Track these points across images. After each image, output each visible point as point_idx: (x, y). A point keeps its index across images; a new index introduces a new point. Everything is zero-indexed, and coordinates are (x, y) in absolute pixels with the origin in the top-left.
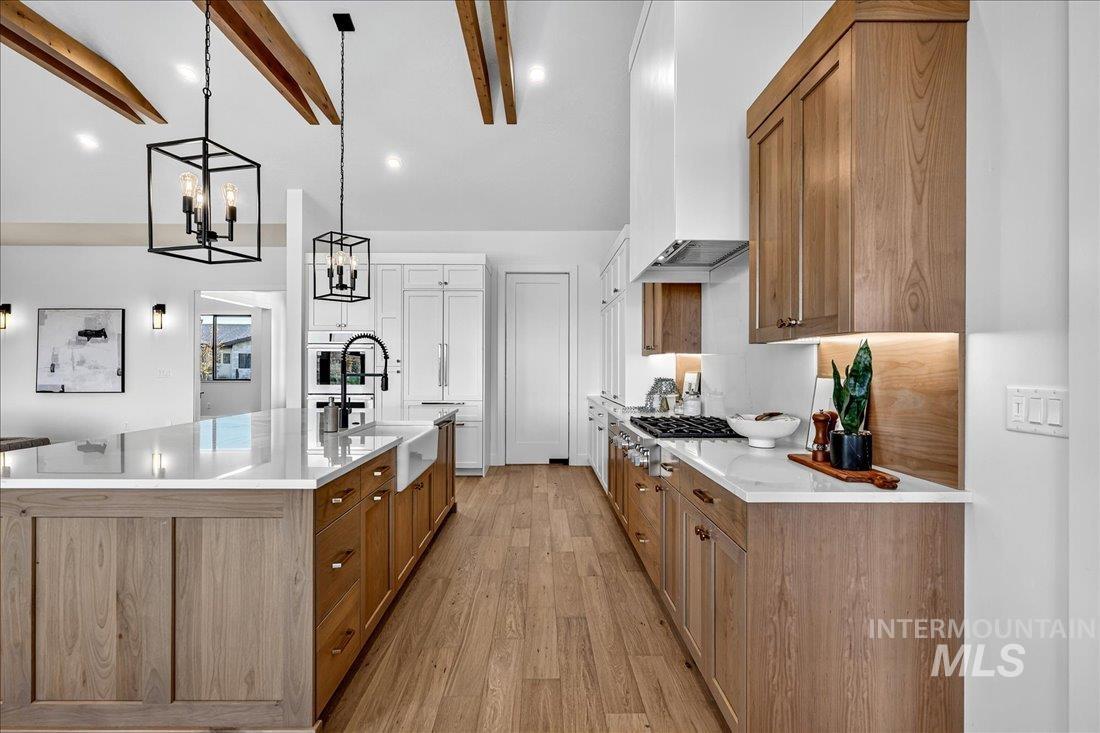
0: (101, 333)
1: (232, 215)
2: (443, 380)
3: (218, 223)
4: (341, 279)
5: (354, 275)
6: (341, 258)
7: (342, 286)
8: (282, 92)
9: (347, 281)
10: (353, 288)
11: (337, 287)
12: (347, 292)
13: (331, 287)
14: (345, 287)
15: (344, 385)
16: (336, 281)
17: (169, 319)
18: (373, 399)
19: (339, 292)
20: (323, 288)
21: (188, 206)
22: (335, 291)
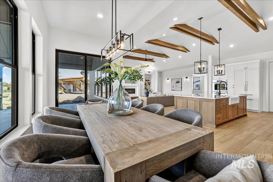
0: (179, 82)
1: (204, 68)
2: (246, 89)
3: (202, 70)
4: (219, 72)
5: (222, 71)
6: (219, 68)
7: (219, 73)
8: (208, 43)
9: (220, 72)
10: (222, 73)
11: (218, 73)
12: (220, 74)
13: (217, 74)
14: (220, 73)
15: (220, 90)
16: (218, 72)
17: (188, 79)
18: (227, 93)
19: (219, 74)
20: (216, 74)
21: (199, 68)
22: (218, 74)
